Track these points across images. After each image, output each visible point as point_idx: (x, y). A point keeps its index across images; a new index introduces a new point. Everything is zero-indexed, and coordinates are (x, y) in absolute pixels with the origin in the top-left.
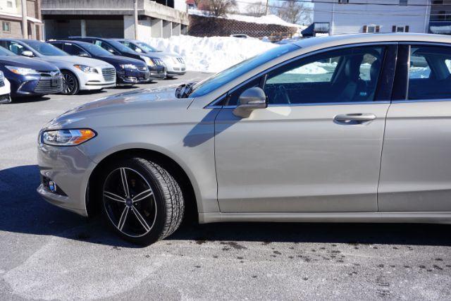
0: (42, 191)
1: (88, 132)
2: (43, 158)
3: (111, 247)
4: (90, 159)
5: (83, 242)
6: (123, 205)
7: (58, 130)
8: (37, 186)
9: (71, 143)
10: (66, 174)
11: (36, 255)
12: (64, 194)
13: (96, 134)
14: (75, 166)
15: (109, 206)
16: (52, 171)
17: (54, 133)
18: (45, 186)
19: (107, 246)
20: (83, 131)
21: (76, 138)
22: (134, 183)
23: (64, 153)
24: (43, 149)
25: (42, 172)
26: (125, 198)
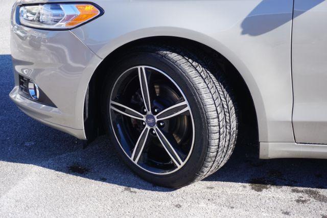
0: (16, 96)
1: (90, 8)
2: (19, 46)
3: (122, 188)
4: (93, 51)
5: (79, 177)
6: (140, 125)
7: (42, 4)
8: (10, 88)
9: (63, 25)
10: (53, 72)
11: (10, 194)
12: (50, 104)
13: (102, 12)
14: (70, 62)
15: (118, 125)
16: (32, 67)
17: (35, 9)
18: (22, 89)
19: (115, 186)
20: (81, 6)
21: (69, 17)
22: (157, 91)
23: (51, 40)
24: (18, 32)
25: (18, 68)
26: (145, 113)
